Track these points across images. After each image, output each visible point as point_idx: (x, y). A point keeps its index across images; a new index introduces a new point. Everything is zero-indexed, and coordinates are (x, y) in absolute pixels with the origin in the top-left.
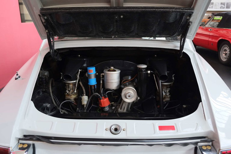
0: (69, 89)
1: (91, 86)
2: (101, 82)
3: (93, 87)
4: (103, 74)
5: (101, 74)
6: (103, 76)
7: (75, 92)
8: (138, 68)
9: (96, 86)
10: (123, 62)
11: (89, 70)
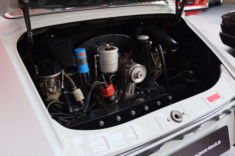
0: (52, 86)
1: (83, 74)
2: (96, 66)
3: (85, 76)
4: (98, 55)
5: (95, 56)
6: (98, 58)
7: (63, 87)
8: (139, 40)
9: (89, 73)
10: (114, 35)
11: (80, 54)
